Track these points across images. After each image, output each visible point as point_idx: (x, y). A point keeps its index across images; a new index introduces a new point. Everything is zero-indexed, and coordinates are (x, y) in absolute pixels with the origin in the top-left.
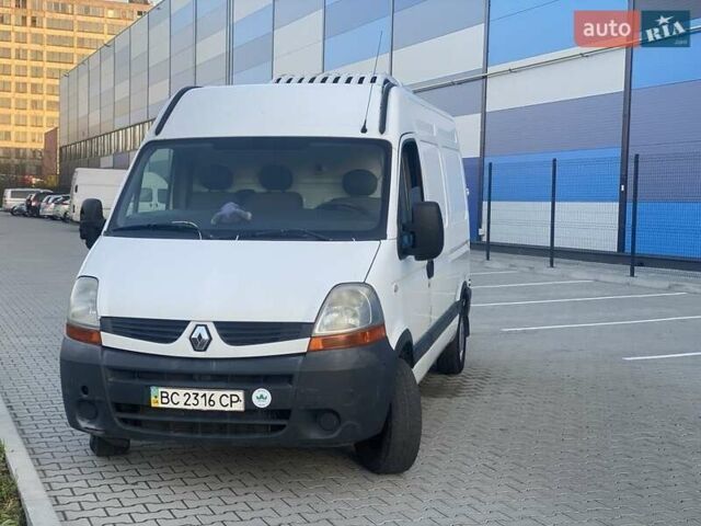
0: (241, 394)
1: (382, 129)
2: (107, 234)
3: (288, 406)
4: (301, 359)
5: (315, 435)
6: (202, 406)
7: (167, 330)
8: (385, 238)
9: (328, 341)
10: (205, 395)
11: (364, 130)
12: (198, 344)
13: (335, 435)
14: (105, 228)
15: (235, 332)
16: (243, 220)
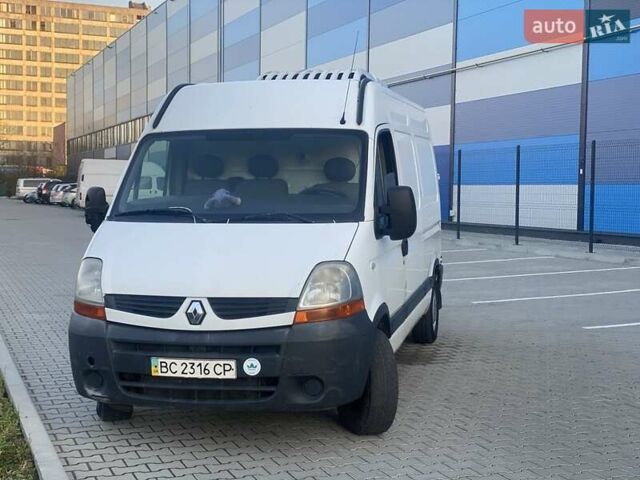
0: (233, 363)
1: (360, 121)
2: (110, 219)
3: (276, 374)
4: (287, 331)
5: (301, 400)
6: (198, 375)
7: (166, 306)
8: (363, 220)
9: (312, 315)
10: (200, 364)
11: (343, 122)
12: (194, 318)
13: (319, 400)
14: (108, 214)
15: (227, 307)
16: (234, 204)
